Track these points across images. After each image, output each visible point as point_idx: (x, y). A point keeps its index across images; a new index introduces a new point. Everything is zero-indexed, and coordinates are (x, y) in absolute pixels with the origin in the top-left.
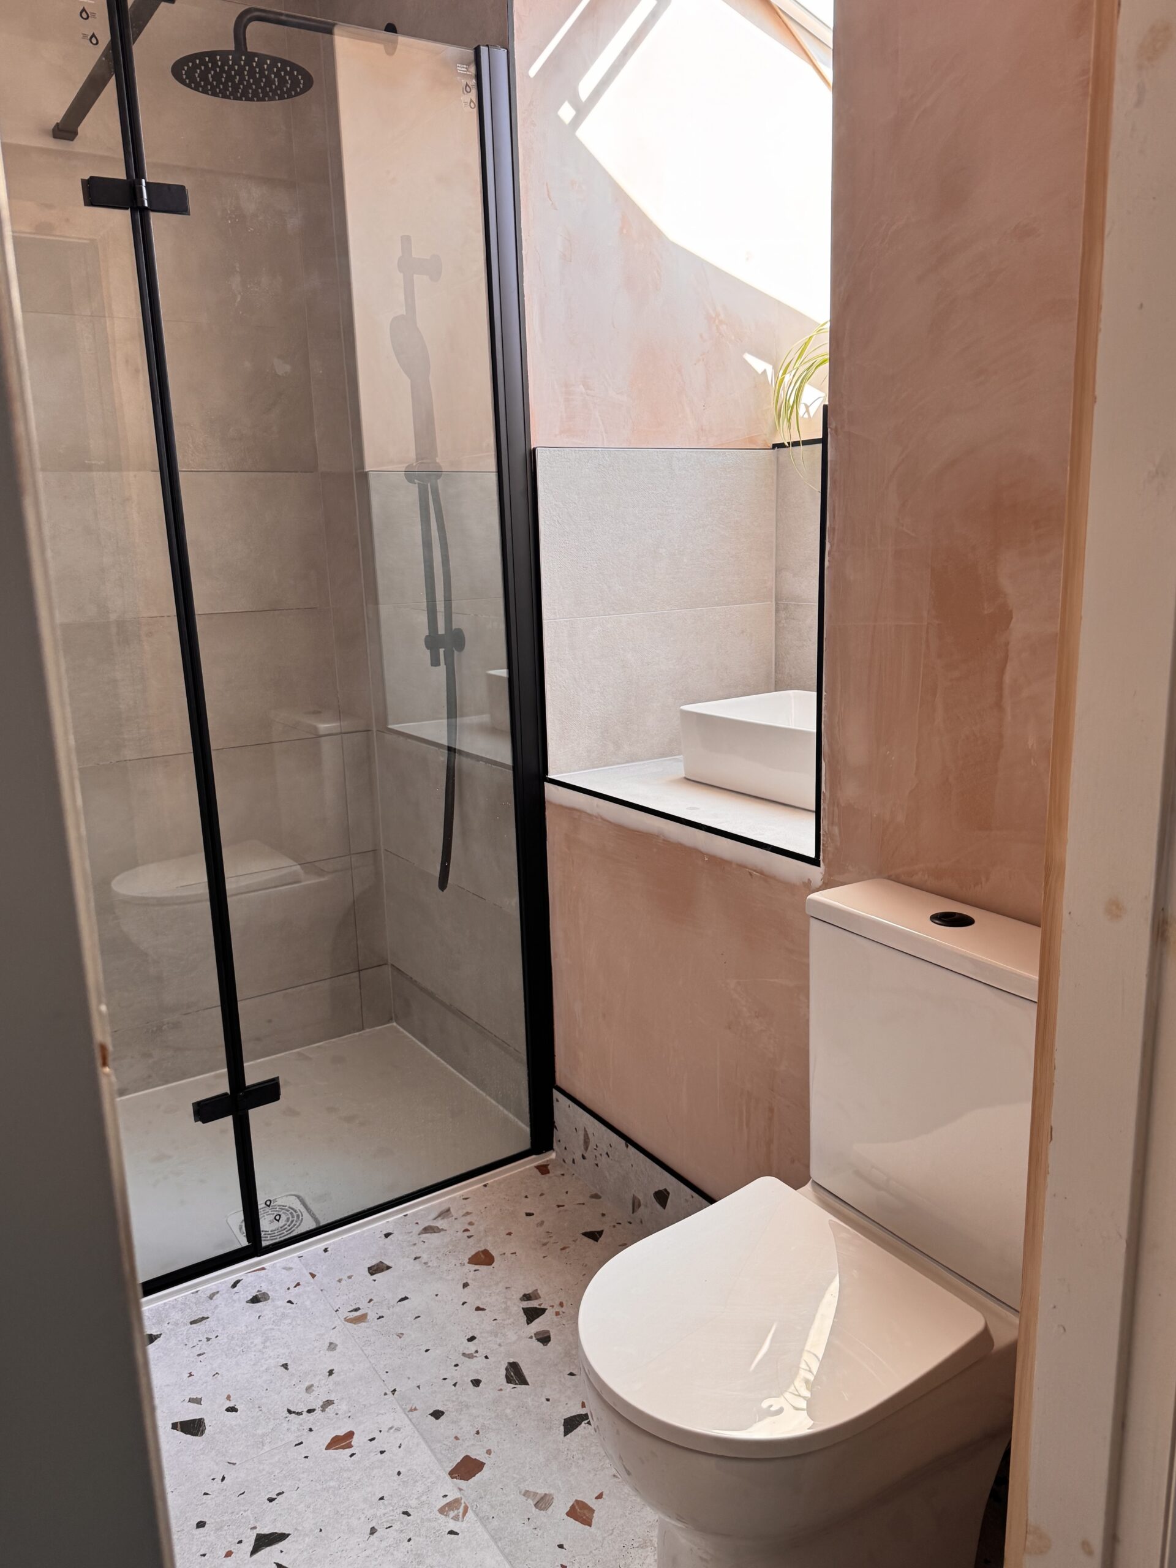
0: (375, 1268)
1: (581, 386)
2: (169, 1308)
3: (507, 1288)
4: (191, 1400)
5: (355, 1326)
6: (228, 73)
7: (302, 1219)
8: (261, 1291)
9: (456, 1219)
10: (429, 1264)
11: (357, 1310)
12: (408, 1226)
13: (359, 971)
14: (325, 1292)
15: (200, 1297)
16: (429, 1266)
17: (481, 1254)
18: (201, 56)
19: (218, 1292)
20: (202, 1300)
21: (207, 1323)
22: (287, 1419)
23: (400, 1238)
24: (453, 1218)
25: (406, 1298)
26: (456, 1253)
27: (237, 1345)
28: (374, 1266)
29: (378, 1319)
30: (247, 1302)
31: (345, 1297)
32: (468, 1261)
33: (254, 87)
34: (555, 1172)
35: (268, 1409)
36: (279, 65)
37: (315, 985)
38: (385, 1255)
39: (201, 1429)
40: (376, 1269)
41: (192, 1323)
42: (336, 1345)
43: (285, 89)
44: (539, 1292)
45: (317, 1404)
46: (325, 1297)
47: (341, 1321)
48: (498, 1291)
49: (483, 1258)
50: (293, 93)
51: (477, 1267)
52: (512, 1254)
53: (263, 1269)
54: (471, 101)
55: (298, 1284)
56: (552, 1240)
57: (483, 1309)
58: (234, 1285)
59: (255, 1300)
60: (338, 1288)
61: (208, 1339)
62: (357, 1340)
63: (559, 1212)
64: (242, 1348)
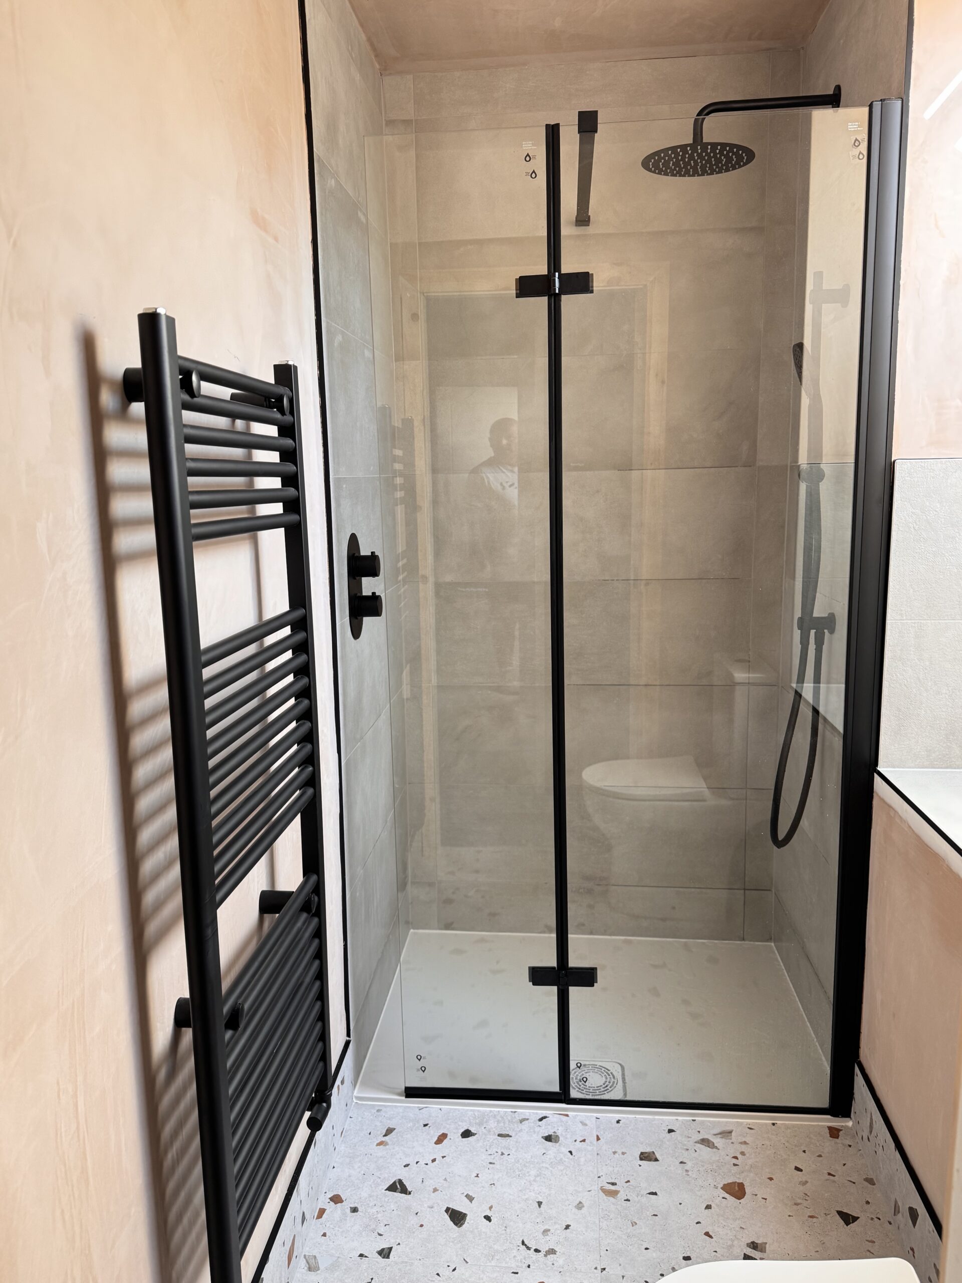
0: (646, 1155)
2: (492, 1115)
3: (741, 1228)
4: (468, 1196)
5: (605, 1197)
6: (683, 160)
7: (615, 1087)
8: (556, 1133)
9: (732, 1143)
10: (689, 1173)
11: (613, 1184)
12: (690, 1131)
13: (745, 889)
14: (599, 1157)
15: (515, 1117)
16: (688, 1175)
17: (737, 1185)
19: (528, 1119)
20: (514, 1121)
21: (508, 1141)
22: (518, 1248)
23: (679, 1138)
24: (731, 1141)
25: (655, 1194)
26: (716, 1174)
27: (518, 1168)
28: (646, 1153)
29: (625, 1200)
30: (542, 1137)
31: (611, 1169)
32: (722, 1186)
33: (708, 166)
34: (843, 1139)
35: (510, 1232)
37: (704, 890)
38: (660, 1147)
39: (462, 1222)
40: (646, 1157)
41: (500, 1135)
42: (583, 1206)
44: (767, 1246)
45: (544, 1249)
46: (597, 1160)
47: (598, 1187)
48: (732, 1226)
49: (737, 1191)
50: (741, 164)
51: (727, 1195)
52: (763, 1198)
53: (567, 1115)
54: (860, 153)
55: (584, 1141)
56: (805, 1204)
57: (711, 1237)
58: (541, 1120)
59: (548, 1138)
60: (610, 1158)
61: (502, 1154)
62: (600, 1210)
63: (827, 1180)
64: (519, 1173)
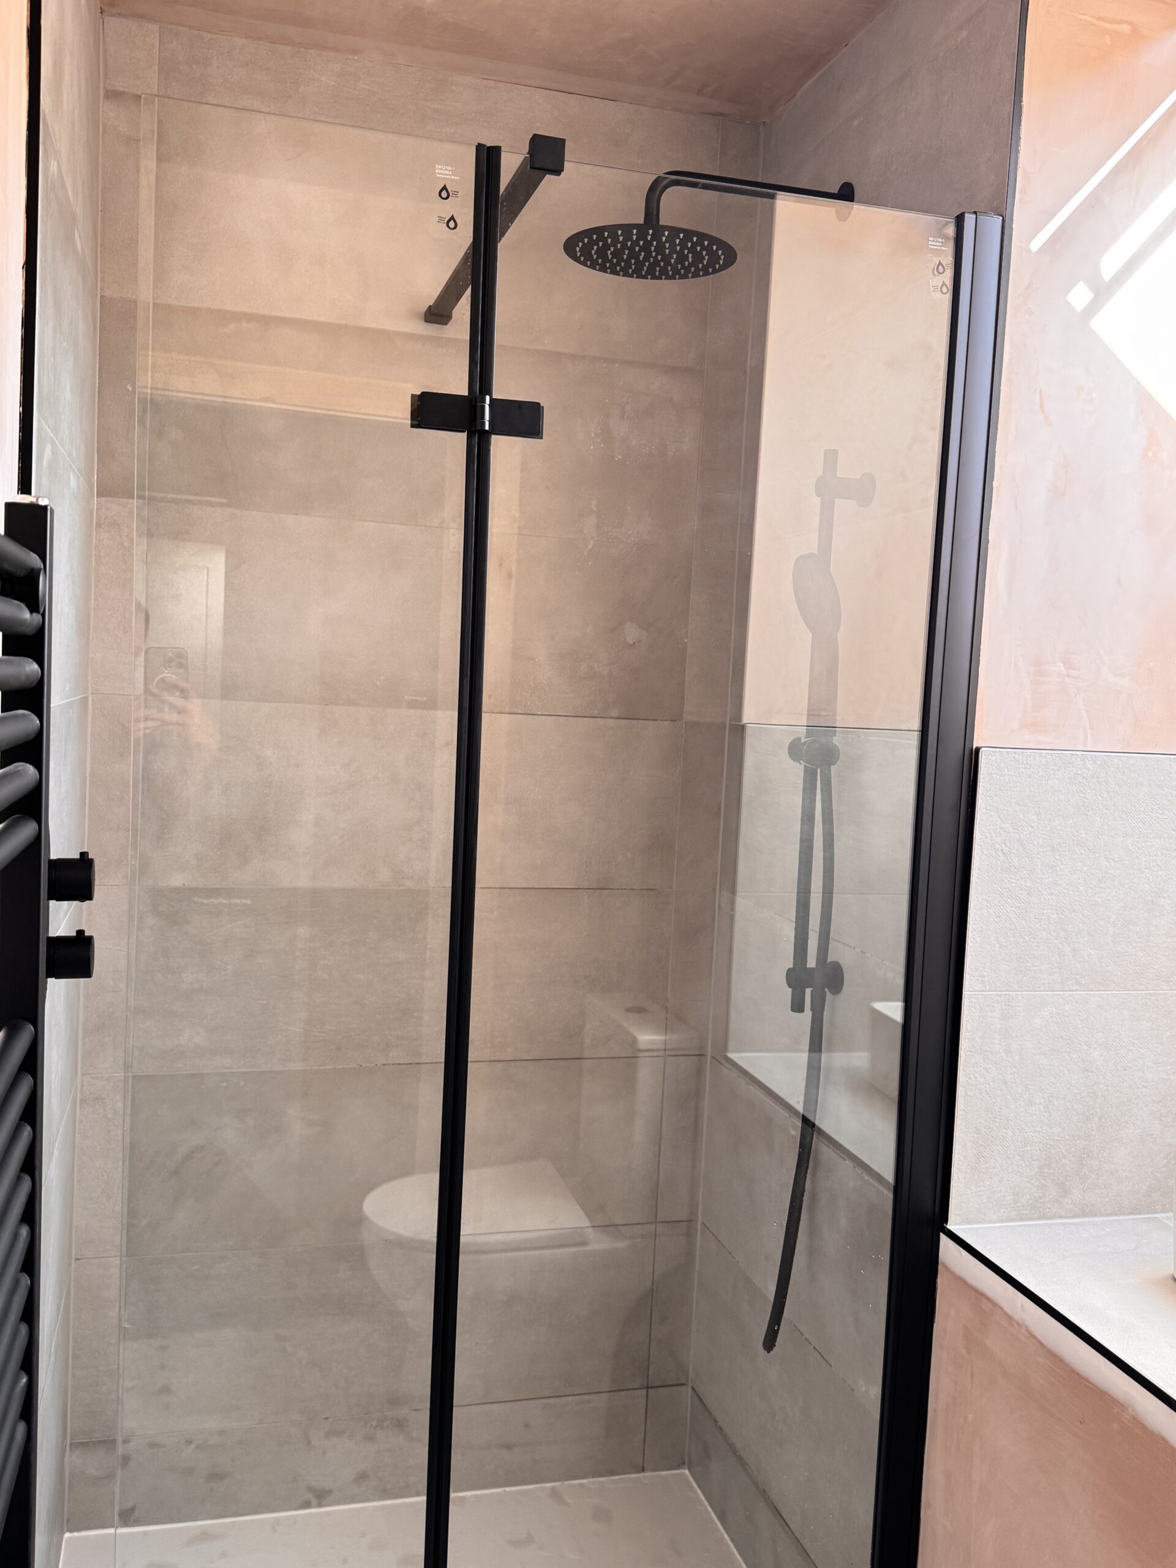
1: (1061, 664)
6: (632, 249)
13: (647, 1388)
18: (599, 230)
33: (662, 264)
36: (695, 239)
37: (586, 1397)
43: (700, 266)
50: (710, 270)
54: (944, 284)
